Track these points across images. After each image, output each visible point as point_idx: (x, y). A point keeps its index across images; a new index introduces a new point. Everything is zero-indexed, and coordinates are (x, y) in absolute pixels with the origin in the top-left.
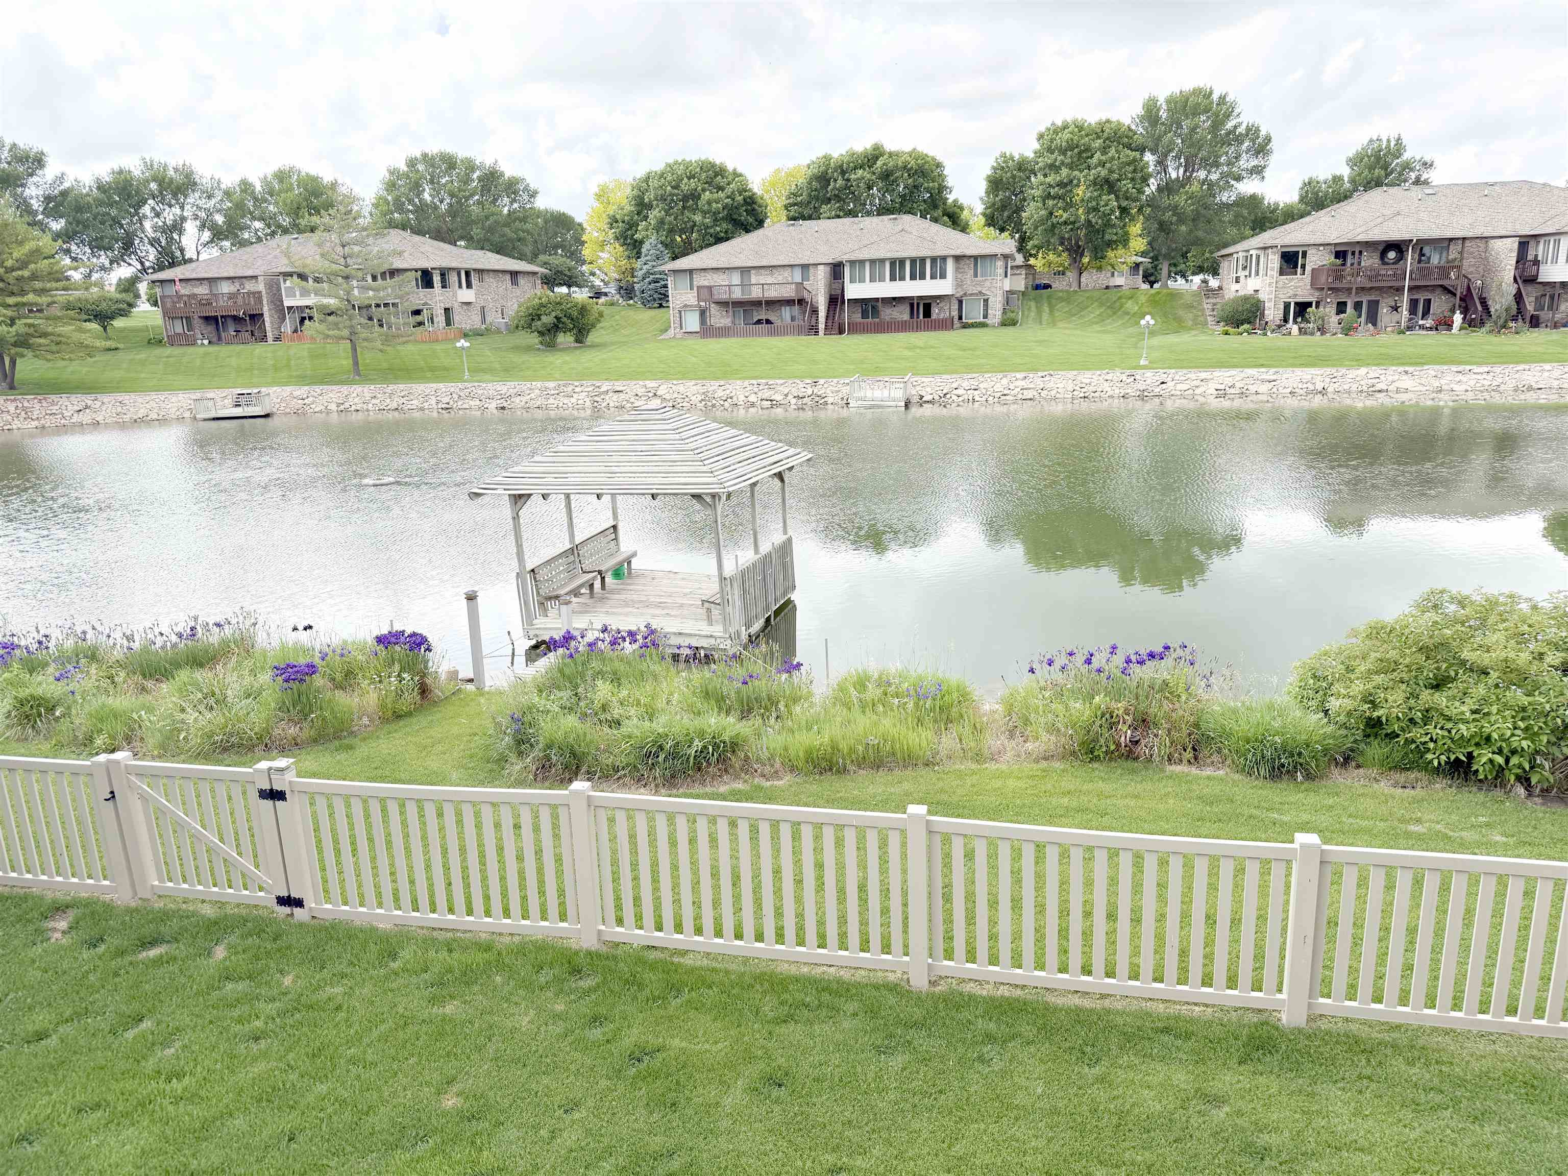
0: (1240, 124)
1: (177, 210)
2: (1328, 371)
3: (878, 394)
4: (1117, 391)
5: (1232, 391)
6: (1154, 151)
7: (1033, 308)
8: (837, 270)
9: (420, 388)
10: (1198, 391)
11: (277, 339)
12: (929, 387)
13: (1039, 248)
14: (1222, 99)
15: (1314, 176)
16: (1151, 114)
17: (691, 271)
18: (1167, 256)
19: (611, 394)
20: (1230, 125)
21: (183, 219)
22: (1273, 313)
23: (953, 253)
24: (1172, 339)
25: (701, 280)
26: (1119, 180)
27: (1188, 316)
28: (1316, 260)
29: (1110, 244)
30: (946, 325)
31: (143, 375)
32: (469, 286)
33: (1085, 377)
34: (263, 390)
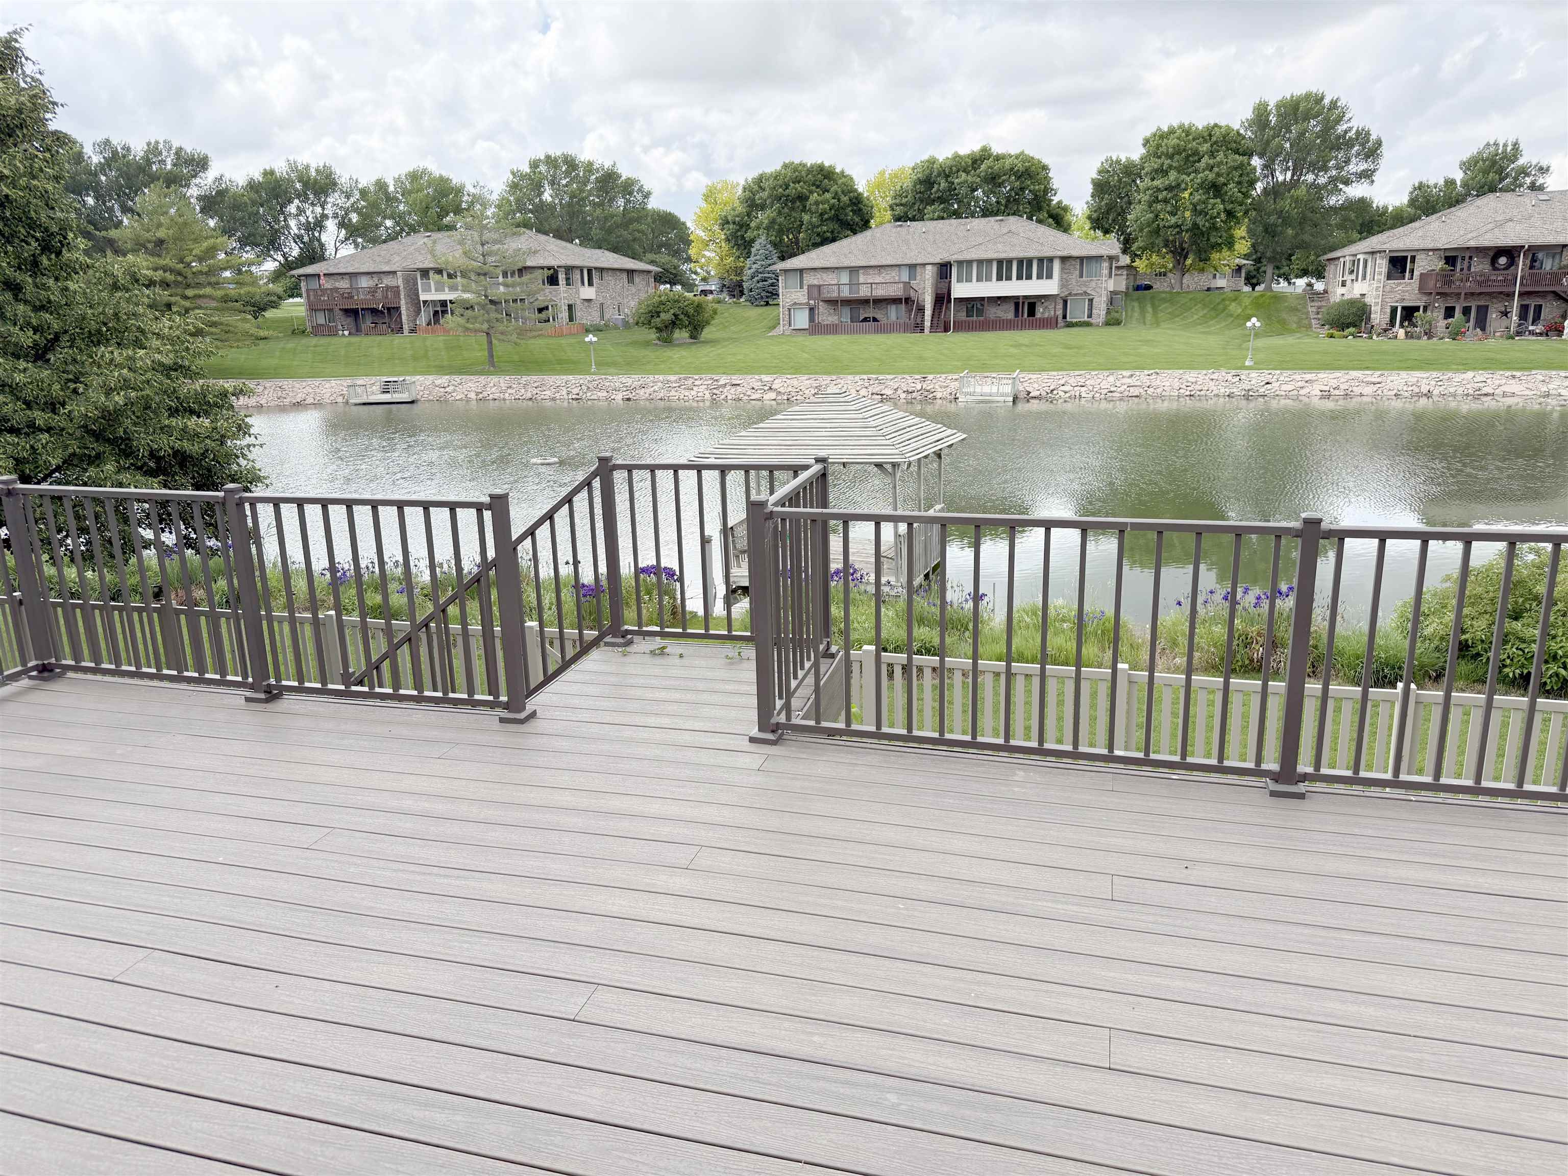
0: (1350, 129)
1: (318, 210)
2: (1435, 374)
3: (986, 389)
4: (1222, 390)
5: (1337, 392)
6: (1261, 156)
7: (1137, 309)
8: (944, 270)
9: (552, 380)
10: (1302, 392)
11: (412, 331)
12: (1036, 383)
13: (1144, 249)
14: (1334, 104)
15: (1424, 181)
16: (1260, 118)
17: (801, 271)
18: (1271, 260)
19: (728, 387)
20: (1341, 129)
21: (324, 216)
22: (1379, 317)
23: (1060, 254)
24: (1277, 341)
25: (811, 279)
26: (1225, 184)
27: (1292, 320)
28: (1422, 265)
29: (1217, 247)
30: (1049, 324)
31: (295, 363)
32: (590, 284)
33: (1191, 376)
34: (407, 378)
